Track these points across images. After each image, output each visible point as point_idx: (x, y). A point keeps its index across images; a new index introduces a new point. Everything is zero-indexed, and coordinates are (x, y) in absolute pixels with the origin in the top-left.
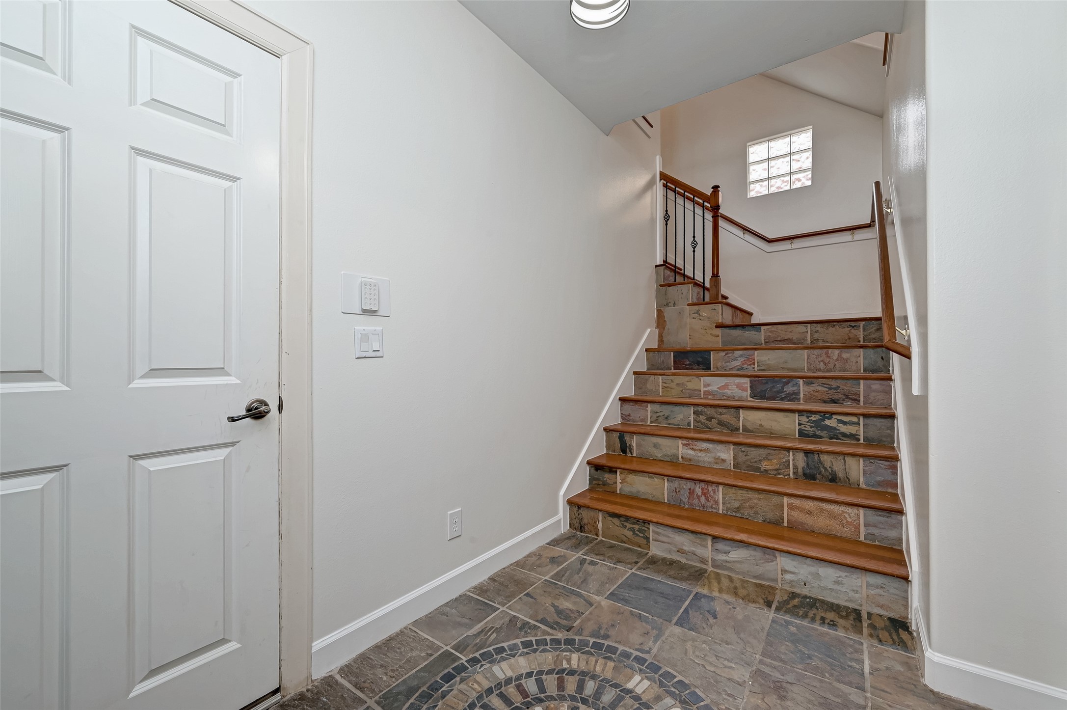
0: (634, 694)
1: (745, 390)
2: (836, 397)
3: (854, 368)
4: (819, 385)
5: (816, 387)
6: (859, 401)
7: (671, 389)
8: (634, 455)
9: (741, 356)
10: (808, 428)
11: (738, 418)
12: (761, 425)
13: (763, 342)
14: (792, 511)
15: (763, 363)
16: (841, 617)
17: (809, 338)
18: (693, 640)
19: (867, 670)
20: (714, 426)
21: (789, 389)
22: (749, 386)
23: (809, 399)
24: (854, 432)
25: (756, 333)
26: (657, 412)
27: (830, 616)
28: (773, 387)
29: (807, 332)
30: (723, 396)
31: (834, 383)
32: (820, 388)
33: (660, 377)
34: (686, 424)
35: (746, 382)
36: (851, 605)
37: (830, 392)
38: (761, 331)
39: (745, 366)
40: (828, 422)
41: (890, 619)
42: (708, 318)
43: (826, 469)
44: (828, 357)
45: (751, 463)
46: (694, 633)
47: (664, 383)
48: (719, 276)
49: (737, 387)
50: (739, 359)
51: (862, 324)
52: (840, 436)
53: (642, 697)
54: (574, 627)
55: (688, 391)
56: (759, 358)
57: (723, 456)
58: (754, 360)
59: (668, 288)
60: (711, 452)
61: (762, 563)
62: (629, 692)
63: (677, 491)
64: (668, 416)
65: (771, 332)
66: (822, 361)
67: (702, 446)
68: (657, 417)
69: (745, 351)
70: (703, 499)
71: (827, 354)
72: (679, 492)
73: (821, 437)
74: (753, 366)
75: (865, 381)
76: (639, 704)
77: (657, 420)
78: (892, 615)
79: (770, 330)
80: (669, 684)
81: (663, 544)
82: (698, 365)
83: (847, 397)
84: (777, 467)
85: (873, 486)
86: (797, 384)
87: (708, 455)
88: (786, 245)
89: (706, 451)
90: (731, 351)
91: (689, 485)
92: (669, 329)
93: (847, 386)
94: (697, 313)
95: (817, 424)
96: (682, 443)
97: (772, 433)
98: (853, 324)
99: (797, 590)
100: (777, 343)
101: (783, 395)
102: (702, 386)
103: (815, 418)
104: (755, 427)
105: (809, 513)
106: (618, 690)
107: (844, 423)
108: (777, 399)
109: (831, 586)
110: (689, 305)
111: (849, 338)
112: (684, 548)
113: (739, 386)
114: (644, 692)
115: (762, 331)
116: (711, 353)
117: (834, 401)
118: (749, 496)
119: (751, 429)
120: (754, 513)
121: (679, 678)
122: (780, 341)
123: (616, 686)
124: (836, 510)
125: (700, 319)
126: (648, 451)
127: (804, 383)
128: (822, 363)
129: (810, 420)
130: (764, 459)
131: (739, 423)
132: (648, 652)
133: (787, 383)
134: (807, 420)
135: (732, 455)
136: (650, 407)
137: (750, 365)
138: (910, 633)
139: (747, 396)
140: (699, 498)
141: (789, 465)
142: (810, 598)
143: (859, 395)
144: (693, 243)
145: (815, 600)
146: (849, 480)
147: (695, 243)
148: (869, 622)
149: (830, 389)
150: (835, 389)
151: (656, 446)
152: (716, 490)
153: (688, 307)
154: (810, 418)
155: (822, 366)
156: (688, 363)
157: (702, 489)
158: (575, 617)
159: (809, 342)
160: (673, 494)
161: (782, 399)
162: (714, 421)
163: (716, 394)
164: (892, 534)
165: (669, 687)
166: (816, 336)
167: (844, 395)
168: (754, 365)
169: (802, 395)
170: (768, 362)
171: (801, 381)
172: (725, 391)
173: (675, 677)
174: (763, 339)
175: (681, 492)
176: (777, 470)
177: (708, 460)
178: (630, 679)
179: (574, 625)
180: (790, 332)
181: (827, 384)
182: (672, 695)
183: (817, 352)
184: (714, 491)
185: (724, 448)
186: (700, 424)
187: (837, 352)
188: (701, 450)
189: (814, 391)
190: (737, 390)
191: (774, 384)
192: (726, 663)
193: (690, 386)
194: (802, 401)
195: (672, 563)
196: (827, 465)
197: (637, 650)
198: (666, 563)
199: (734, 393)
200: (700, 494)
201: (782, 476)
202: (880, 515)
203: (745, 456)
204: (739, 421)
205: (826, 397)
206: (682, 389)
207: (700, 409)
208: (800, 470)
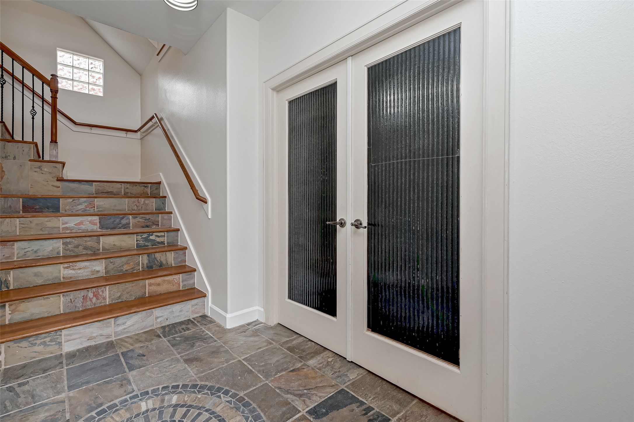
0: (150, 410)
1: (95, 224)
2: (148, 224)
3: (151, 208)
4: (140, 218)
5: (139, 219)
6: (159, 225)
7: (30, 228)
8: (11, 287)
9: (85, 202)
10: (142, 242)
11: (99, 243)
12: (114, 245)
13: (94, 193)
14: (151, 287)
15: (101, 206)
16: (187, 325)
17: (123, 192)
18: (147, 370)
19: (212, 335)
20: (81, 251)
21: (124, 221)
22: (98, 221)
23: (136, 226)
24: (162, 241)
25: (89, 186)
26: (25, 249)
27: (184, 326)
28: (115, 221)
29: (122, 188)
30: (79, 230)
31: (147, 217)
32: (141, 220)
33: (18, 220)
34: (56, 253)
35: (96, 219)
36: (186, 319)
37: (146, 221)
38: (92, 186)
39: (88, 209)
40: (151, 237)
41: (200, 316)
42: (50, 173)
43: (157, 261)
44: (139, 203)
45: (117, 268)
46: (143, 368)
47: (22, 224)
48: (57, 143)
49: (90, 223)
50: (83, 204)
51: (150, 185)
52: (156, 244)
53: (155, 407)
54: (69, 420)
55: (47, 229)
56: (97, 203)
57: (97, 268)
58: (94, 204)
59: (7, 143)
60: (88, 268)
61: (146, 319)
62: (147, 411)
63: (72, 301)
64: (37, 250)
65: (100, 186)
66: (136, 205)
67: (81, 265)
68: (25, 252)
69: (88, 199)
70: (94, 300)
71: (138, 201)
72: (74, 301)
73: (148, 246)
74: (93, 209)
75: (161, 215)
76: (158, 410)
77: (25, 255)
78: (200, 314)
79: (99, 185)
80: (159, 393)
81: (74, 341)
82: (48, 209)
83: (154, 224)
84: (133, 267)
85: (177, 264)
86: (129, 219)
87: (86, 270)
88: (87, 129)
89: (84, 268)
90: (77, 199)
91: (83, 293)
92: (8, 178)
93: (152, 218)
94: (40, 167)
95: (146, 239)
96: (63, 267)
97: (121, 249)
98: (145, 185)
99: (163, 325)
100: (103, 194)
101: (120, 225)
102: (61, 224)
103: (145, 236)
104: (111, 247)
105: (159, 285)
106: (141, 416)
107: (158, 236)
108: (117, 228)
109: (178, 314)
110: (30, 160)
111: (144, 193)
112: (93, 335)
113: (91, 222)
114: (153, 405)
115: (94, 185)
116: (61, 199)
117: (147, 227)
118: (127, 286)
119: (108, 248)
120: (130, 296)
121: (160, 387)
122: (106, 193)
123: (138, 415)
124: (171, 279)
125: (42, 173)
126: (28, 281)
127: (132, 217)
128: (135, 206)
129: (142, 238)
130: (125, 263)
131: (100, 246)
132: (133, 391)
133: (123, 218)
134: (141, 238)
135: (104, 266)
136: (17, 245)
137: (92, 208)
138: (210, 317)
139: (97, 228)
140: (91, 300)
141: (139, 264)
142: (170, 325)
143: (159, 222)
144: (32, 111)
145: (173, 324)
146: (168, 264)
147: (34, 112)
148: (196, 321)
149: (145, 220)
150: (148, 220)
151: (36, 275)
152: (104, 290)
153: (29, 162)
154: (142, 237)
155: (135, 208)
156: (38, 207)
157: (94, 293)
158: (62, 415)
159: (123, 194)
160: (69, 304)
161: (120, 228)
162: (81, 248)
163: (73, 229)
164: (191, 282)
165: (161, 394)
166: (127, 190)
167: (152, 222)
168: (95, 208)
169: (131, 225)
170: (104, 206)
171: (131, 216)
172: (81, 226)
173: (159, 388)
174: (94, 191)
175: (76, 301)
176: (133, 268)
177: (86, 274)
178: (140, 407)
179: (68, 418)
180: (112, 187)
181: (144, 218)
182: (166, 394)
183: (133, 200)
184: (103, 291)
185: (98, 263)
186: (68, 251)
187: (143, 200)
188: (80, 269)
189: (137, 222)
190: (89, 225)
191: (115, 219)
192: (170, 367)
193: (49, 224)
194: (131, 228)
195: (87, 349)
196: (158, 259)
197: (126, 395)
198: (82, 351)
199: (87, 227)
200: (92, 297)
201: (136, 271)
202: (188, 275)
203: (113, 265)
204: (100, 244)
205: (143, 224)
206: (41, 228)
207: (68, 240)
208: (145, 265)
